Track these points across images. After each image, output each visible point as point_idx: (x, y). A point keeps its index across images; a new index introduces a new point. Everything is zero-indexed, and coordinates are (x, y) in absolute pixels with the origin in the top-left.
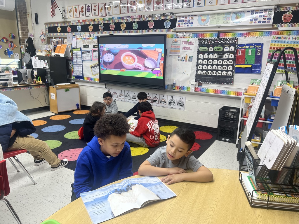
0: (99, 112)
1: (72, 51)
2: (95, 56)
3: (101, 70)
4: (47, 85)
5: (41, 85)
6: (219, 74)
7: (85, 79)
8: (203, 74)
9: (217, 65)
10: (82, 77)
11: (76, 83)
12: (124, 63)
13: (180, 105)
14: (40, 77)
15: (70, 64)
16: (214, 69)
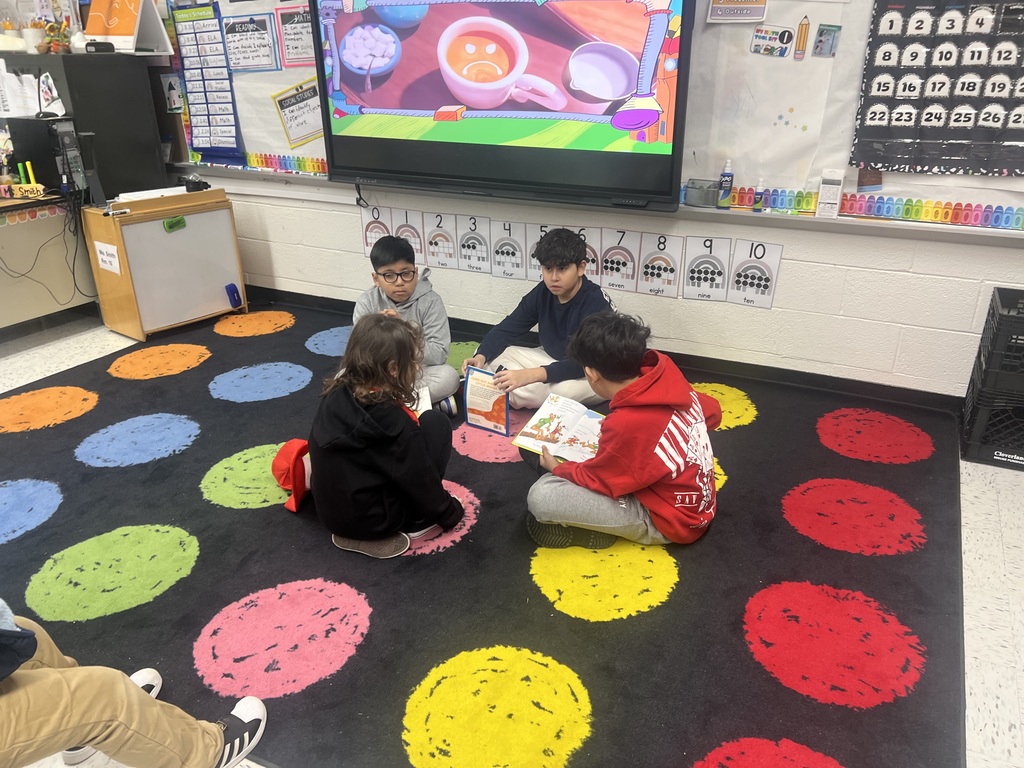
0: (395, 374)
1: (170, 21)
2: (292, 44)
3: (335, 119)
4: (72, 203)
5: (39, 204)
6: (990, 124)
7: (255, 165)
8: (894, 123)
9: (986, 72)
10: (235, 155)
11: (215, 185)
12: (457, 77)
13: (752, 285)
14: (28, 164)
15: (171, 87)
16: (965, 93)
